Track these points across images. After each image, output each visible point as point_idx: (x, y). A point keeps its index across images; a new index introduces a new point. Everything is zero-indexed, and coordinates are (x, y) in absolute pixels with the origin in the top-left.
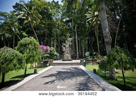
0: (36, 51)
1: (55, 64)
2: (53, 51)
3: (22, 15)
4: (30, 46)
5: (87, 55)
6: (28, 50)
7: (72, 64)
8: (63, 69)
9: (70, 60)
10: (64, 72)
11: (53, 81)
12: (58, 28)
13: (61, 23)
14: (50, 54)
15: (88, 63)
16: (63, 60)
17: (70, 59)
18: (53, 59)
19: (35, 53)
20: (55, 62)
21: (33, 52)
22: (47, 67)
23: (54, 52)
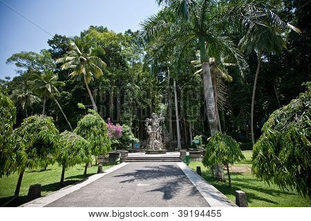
0: (103, 135)
1: (131, 160)
2: (128, 133)
3: (70, 62)
4: (95, 128)
5: (197, 142)
6: (92, 135)
7: (164, 159)
8: (146, 167)
9: (160, 152)
10: (147, 171)
11: (132, 180)
12: (137, 83)
13: (144, 71)
14: (121, 139)
15: (196, 158)
16: (148, 153)
17: (160, 149)
18: (125, 149)
19: (102, 139)
20: (130, 155)
21: (100, 138)
22: (116, 164)
23: (130, 134)
